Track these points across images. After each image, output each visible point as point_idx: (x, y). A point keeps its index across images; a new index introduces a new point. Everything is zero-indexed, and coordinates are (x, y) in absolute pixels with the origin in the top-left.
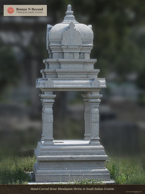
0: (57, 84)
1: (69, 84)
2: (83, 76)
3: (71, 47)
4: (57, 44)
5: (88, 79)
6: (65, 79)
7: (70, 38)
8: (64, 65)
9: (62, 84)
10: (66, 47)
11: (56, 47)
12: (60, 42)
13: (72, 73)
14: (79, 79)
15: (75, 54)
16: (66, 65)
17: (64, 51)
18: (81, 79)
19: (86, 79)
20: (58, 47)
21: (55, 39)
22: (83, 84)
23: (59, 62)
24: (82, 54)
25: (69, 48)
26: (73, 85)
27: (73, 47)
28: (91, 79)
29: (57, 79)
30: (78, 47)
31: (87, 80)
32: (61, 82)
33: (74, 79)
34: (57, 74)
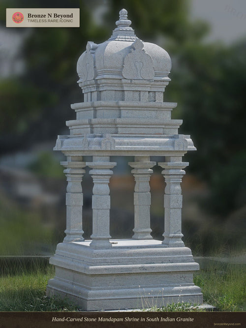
0: (121, 144)
1: (139, 144)
2: (157, 130)
3: (136, 82)
4: (114, 77)
5: (165, 135)
6: (130, 135)
7: (136, 66)
8: (127, 111)
9: (128, 144)
10: (129, 82)
11: (112, 81)
12: (120, 74)
13: (141, 126)
14: (152, 136)
15: (142, 94)
16: (130, 111)
17: (125, 89)
18: (155, 135)
19: (163, 135)
20: (116, 81)
21: (112, 68)
22: (160, 144)
23: (119, 107)
24: (151, 93)
25: (133, 84)
26: (145, 146)
27: (141, 82)
28: (170, 135)
29: (118, 135)
30: (148, 83)
31: (164, 137)
32: (126, 140)
33: (145, 135)
34: (117, 128)
